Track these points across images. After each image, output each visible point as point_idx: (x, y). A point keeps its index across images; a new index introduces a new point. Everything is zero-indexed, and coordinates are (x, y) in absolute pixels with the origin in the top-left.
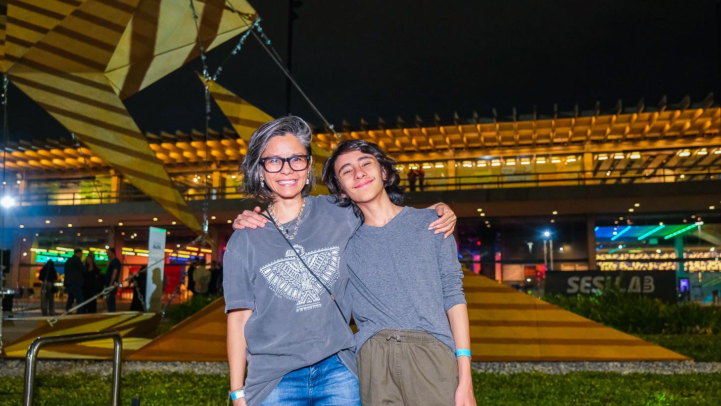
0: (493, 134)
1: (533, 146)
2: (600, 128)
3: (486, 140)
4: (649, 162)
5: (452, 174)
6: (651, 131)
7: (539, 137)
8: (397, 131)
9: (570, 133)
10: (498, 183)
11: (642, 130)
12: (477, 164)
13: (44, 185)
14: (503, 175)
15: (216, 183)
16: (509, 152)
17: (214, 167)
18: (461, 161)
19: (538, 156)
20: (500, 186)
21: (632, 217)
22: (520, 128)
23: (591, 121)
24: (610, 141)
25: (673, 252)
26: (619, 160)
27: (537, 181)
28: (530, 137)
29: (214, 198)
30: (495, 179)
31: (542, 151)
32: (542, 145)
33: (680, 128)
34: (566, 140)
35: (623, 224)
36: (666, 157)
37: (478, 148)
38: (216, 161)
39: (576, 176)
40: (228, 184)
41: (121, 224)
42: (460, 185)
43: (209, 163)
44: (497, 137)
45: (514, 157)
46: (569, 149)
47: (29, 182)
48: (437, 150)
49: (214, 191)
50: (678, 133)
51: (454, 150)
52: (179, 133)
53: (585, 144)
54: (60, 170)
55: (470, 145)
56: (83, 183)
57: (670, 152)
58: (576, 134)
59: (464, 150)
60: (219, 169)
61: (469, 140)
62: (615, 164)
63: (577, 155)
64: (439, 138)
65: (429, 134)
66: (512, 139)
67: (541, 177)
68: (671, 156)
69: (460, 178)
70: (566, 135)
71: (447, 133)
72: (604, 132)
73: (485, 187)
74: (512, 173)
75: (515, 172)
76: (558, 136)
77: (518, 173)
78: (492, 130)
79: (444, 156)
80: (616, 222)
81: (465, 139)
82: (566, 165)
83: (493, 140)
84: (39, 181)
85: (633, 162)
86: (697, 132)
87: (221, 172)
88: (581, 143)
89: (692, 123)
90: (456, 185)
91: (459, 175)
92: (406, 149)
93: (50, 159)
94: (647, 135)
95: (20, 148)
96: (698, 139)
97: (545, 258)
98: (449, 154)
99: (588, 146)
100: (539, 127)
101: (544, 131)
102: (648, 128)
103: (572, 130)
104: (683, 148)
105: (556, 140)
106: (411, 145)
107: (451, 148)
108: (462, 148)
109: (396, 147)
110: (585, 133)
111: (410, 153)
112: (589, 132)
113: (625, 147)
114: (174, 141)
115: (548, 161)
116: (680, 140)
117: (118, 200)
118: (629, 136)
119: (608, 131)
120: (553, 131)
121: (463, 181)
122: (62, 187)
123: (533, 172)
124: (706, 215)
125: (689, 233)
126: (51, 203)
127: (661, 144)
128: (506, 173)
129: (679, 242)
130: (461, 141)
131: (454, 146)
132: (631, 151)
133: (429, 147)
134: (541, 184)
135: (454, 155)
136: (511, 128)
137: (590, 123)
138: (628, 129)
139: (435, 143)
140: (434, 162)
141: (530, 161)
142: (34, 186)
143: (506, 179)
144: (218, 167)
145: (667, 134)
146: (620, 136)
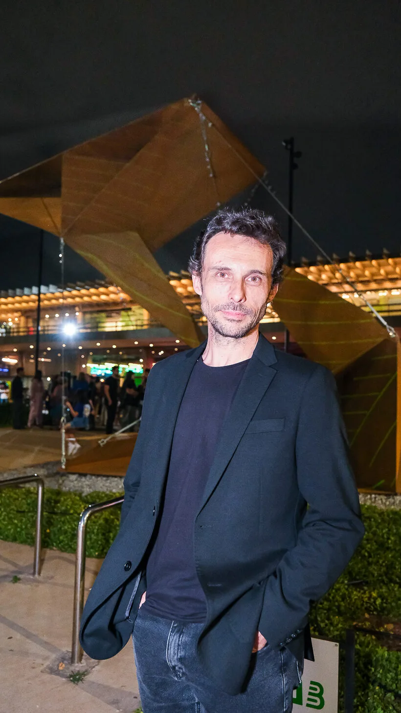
13: (95, 315)
41: (151, 345)
47: (84, 313)
54: (106, 304)
56: (123, 313)
84: (91, 313)
93: (98, 295)
95: (78, 288)
117: (149, 327)
122: (108, 317)
126: (100, 330)
142: (88, 316)
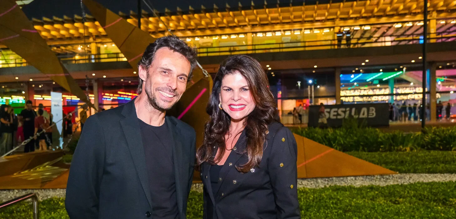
0: (276, 15)
1: (302, 22)
2: (346, 10)
3: (272, 19)
4: (375, 32)
5: (250, 43)
6: (378, 12)
7: (307, 17)
8: (213, 14)
9: (327, 14)
10: (280, 48)
11: (372, 11)
12: (266, 35)
14: (282, 43)
15: (94, 51)
16: (287, 27)
17: (91, 40)
18: (256, 33)
19: (305, 29)
20: (281, 50)
21: (363, 68)
22: (294, 11)
23: (340, 5)
24: (352, 18)
25: (388, 88)
26: (357, 30)
27: (305, 47)
28: (300, 17)
29: (93, 61)
30: (278, 46)
31: (308, 25)
32: (308, 21)
33: (396, 9)
34: (323, 18)
35: (358, 72)
36: (386, 28)
37: (267, 24)
38: (93, 36)
39: (329, 42)
40: (102, 51)
41: (31, 80)
42: (255, 50)
43: (88, 37)
44: (279, 17)
45: (290, 30)
46: (325, 25)
48: (240, 26)
49: (93, 57)
50: (395, 13)
51: (251, 26)
52: (65, 17)
53: (336, 21)
55: (262, 23)
57: (389, 25)
58: (330, 14)
59: (258, 26)
60: (95, 41)
61: (261, 20)
62: (354, 33)
63: (330, 28)
64: (241, 18)
65: (235, 16)
66: (289, 18)
67: (307, 44)
68: (390, 28)
69: (255, 45)
70: (324, 15)
71: (246, 15)
72: (348, 13)
73: (272, 51)
74: (289, 41)
75: (290, 40)
76: (318, 16)
77: (292, 41)
78: (275, 12)
79: (244, 29)
80: (354, 71)
81: (258, 19)
82: (324, 35)
83: (277, 19)
85: (365, 31)
86: (407, 12)
87: (96, 43)
88: (333, 20)
89: (404, 6)
90: (252, 50)
91: (254, 44)
92: (220, 26)
94: (376, 14)
96: (408, 16)
97: (309, 96)
98: (248, 29)
99: (338, 22)
100: (306, 10)
101: (309, 13)
102: (376, 10)
103: (328, 12)
104: (397, 23)
105: (317, 19)
106: (223, 23)
107: (249, 25)
108: (256, 25)
109: (213, 24)
110: (336, 14)
111: (222, 28)
112: (339, 13)
113: (361, 22)
114: (62, 23)
115: (312, 32)
116: (396, 17)
117: (28, 64)
118: (364, 15)
119: (351, 12)
120: (316, 12)
121: (257, 47)
123: (302, 40)
124: (409, 66)
125: (398, 77)
127: (384, 20)
128: (285, 41)
129: (392, 82)
130: (256, 20)
131: (251, 23)
132: (365, 25)
133: (235, 24)
134: (307, 49)
135: (251, 30)
136: (289, 11)
137: (339, 7)
138: (363, 11)
139: (239, 21)
140: (238, 34)
141: (300, 32)
143: (284, 45)
144: (94, 39)
145: (388, 13)
146: (358, 15)
